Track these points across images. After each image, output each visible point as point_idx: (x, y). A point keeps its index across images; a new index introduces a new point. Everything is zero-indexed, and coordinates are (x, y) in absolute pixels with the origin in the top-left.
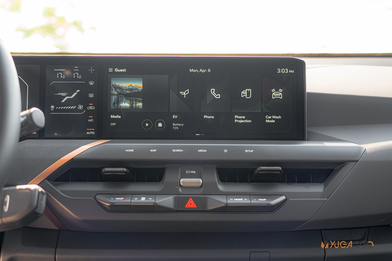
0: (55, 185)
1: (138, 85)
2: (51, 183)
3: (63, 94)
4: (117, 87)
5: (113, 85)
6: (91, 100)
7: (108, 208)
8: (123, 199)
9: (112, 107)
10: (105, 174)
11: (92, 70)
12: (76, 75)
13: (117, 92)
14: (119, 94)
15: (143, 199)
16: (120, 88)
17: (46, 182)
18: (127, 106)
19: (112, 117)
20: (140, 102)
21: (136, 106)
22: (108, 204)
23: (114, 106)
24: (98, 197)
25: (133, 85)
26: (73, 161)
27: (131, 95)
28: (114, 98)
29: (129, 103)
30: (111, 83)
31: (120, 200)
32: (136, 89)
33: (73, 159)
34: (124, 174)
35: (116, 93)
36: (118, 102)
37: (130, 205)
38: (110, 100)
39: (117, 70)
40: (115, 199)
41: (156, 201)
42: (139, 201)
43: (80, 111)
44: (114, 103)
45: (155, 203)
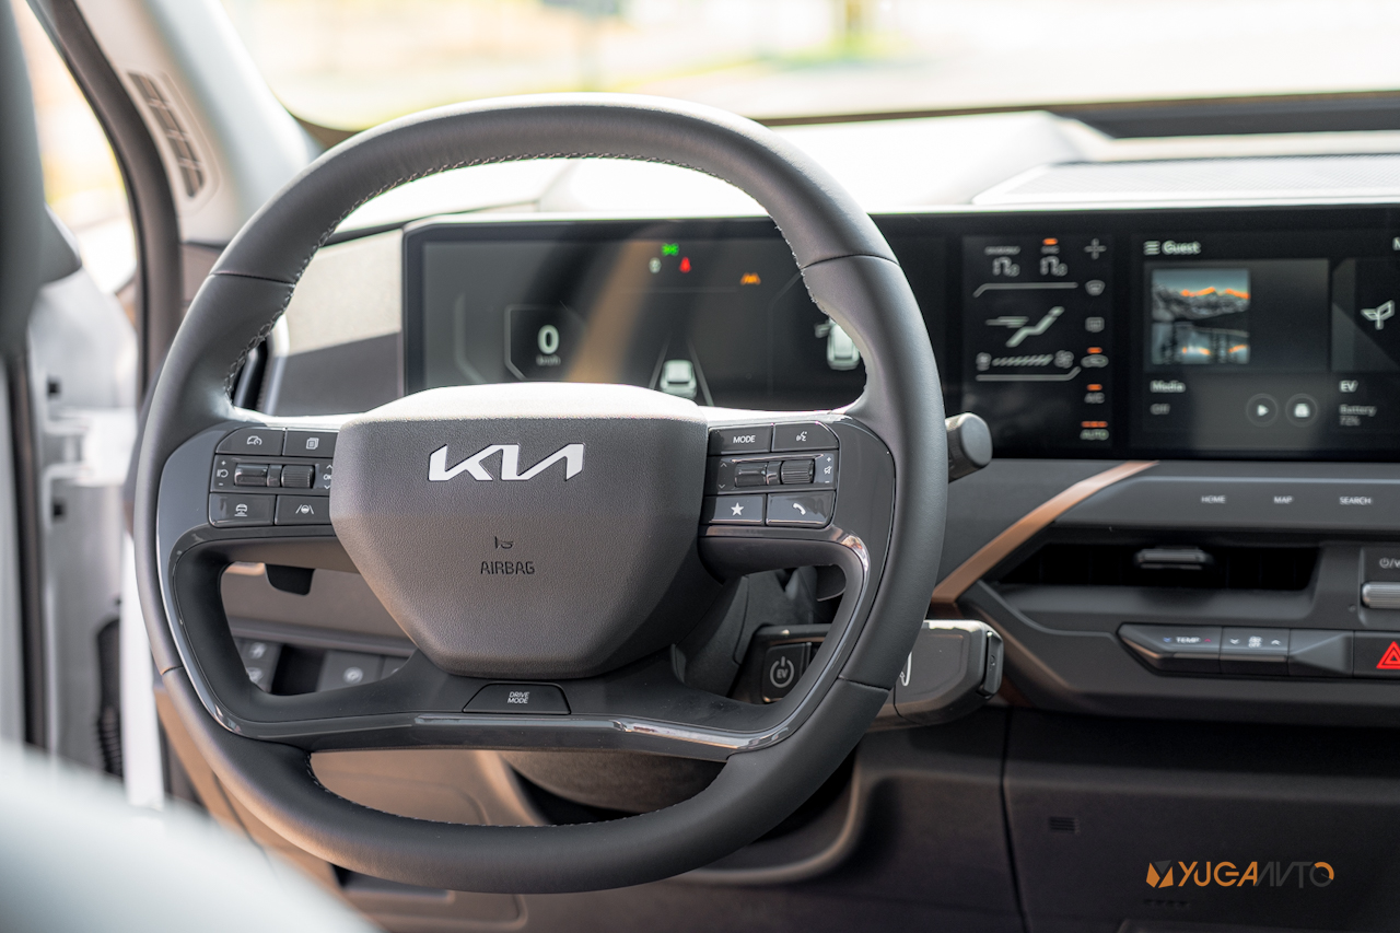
0: (1003, 593)
1: (1234, 290)
2: (995, 588)
3: (1012, 322)
4: (1169, 300)
5: (1159, 294)
6: (1094, 339)
7: (1155, 664)
8: (1197, 643)
9: (1157, 359)
10: (1145, 566)
11: (1095, 249)
12: (1050, 265)
13: (1172, 312)
14: (1178, 319)
15: (1255, 642)
16: (1180, 302)
17: (981, 589)
18: (1200, 357)
19: (1158, 386)
20: (1240, 341)
21: (1228, 355)
22: (1154, 655)
23: (1163, 355)
24: (1126, 631)
25: (1221, 291)
26: (1053, 529)
27: (1214, 322)
28: (1161, 333)
29: (1205, 346)
30: (1150, 286)
31: (1188, 643)
32: (1229, 303)
33: (1053, 522)
34: (1198, 567)
35: (1167, 316)
36: (1174, 343)
37: (1219, 661)
38: (1150, 339)
39: (1170, 248)
40: (1175, 641)
41: (1292, 648)
42: (1242, 648)
43: (1066, 371)
44: (1164, 348)
45: (1288, 657)
